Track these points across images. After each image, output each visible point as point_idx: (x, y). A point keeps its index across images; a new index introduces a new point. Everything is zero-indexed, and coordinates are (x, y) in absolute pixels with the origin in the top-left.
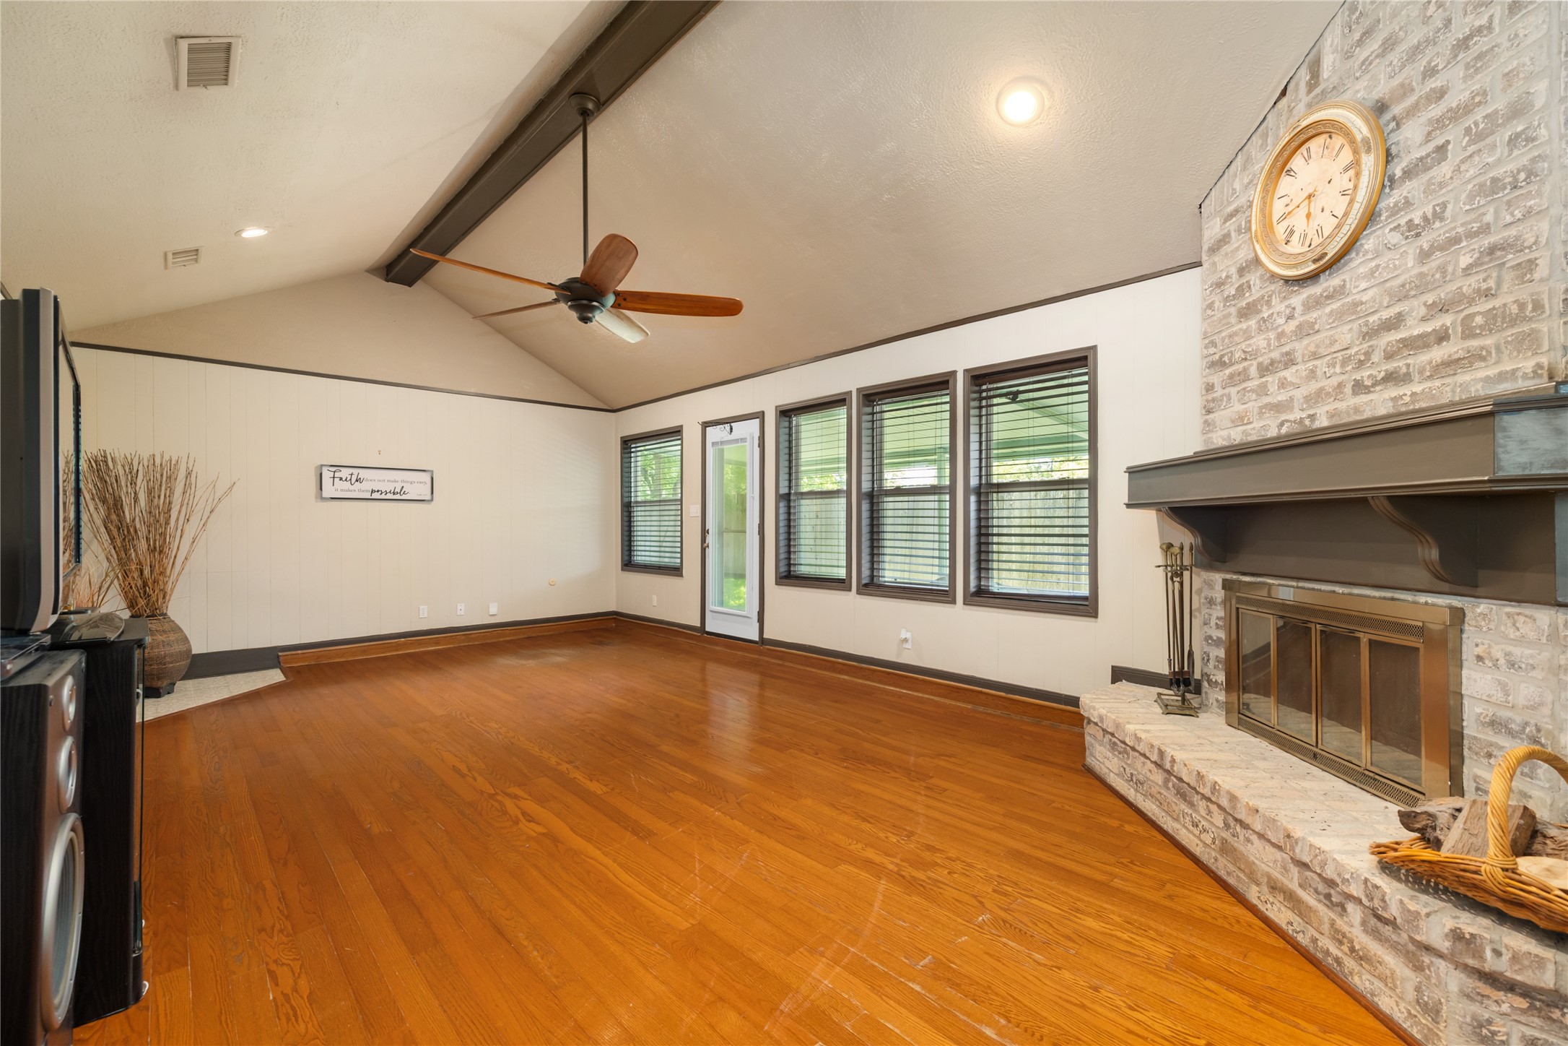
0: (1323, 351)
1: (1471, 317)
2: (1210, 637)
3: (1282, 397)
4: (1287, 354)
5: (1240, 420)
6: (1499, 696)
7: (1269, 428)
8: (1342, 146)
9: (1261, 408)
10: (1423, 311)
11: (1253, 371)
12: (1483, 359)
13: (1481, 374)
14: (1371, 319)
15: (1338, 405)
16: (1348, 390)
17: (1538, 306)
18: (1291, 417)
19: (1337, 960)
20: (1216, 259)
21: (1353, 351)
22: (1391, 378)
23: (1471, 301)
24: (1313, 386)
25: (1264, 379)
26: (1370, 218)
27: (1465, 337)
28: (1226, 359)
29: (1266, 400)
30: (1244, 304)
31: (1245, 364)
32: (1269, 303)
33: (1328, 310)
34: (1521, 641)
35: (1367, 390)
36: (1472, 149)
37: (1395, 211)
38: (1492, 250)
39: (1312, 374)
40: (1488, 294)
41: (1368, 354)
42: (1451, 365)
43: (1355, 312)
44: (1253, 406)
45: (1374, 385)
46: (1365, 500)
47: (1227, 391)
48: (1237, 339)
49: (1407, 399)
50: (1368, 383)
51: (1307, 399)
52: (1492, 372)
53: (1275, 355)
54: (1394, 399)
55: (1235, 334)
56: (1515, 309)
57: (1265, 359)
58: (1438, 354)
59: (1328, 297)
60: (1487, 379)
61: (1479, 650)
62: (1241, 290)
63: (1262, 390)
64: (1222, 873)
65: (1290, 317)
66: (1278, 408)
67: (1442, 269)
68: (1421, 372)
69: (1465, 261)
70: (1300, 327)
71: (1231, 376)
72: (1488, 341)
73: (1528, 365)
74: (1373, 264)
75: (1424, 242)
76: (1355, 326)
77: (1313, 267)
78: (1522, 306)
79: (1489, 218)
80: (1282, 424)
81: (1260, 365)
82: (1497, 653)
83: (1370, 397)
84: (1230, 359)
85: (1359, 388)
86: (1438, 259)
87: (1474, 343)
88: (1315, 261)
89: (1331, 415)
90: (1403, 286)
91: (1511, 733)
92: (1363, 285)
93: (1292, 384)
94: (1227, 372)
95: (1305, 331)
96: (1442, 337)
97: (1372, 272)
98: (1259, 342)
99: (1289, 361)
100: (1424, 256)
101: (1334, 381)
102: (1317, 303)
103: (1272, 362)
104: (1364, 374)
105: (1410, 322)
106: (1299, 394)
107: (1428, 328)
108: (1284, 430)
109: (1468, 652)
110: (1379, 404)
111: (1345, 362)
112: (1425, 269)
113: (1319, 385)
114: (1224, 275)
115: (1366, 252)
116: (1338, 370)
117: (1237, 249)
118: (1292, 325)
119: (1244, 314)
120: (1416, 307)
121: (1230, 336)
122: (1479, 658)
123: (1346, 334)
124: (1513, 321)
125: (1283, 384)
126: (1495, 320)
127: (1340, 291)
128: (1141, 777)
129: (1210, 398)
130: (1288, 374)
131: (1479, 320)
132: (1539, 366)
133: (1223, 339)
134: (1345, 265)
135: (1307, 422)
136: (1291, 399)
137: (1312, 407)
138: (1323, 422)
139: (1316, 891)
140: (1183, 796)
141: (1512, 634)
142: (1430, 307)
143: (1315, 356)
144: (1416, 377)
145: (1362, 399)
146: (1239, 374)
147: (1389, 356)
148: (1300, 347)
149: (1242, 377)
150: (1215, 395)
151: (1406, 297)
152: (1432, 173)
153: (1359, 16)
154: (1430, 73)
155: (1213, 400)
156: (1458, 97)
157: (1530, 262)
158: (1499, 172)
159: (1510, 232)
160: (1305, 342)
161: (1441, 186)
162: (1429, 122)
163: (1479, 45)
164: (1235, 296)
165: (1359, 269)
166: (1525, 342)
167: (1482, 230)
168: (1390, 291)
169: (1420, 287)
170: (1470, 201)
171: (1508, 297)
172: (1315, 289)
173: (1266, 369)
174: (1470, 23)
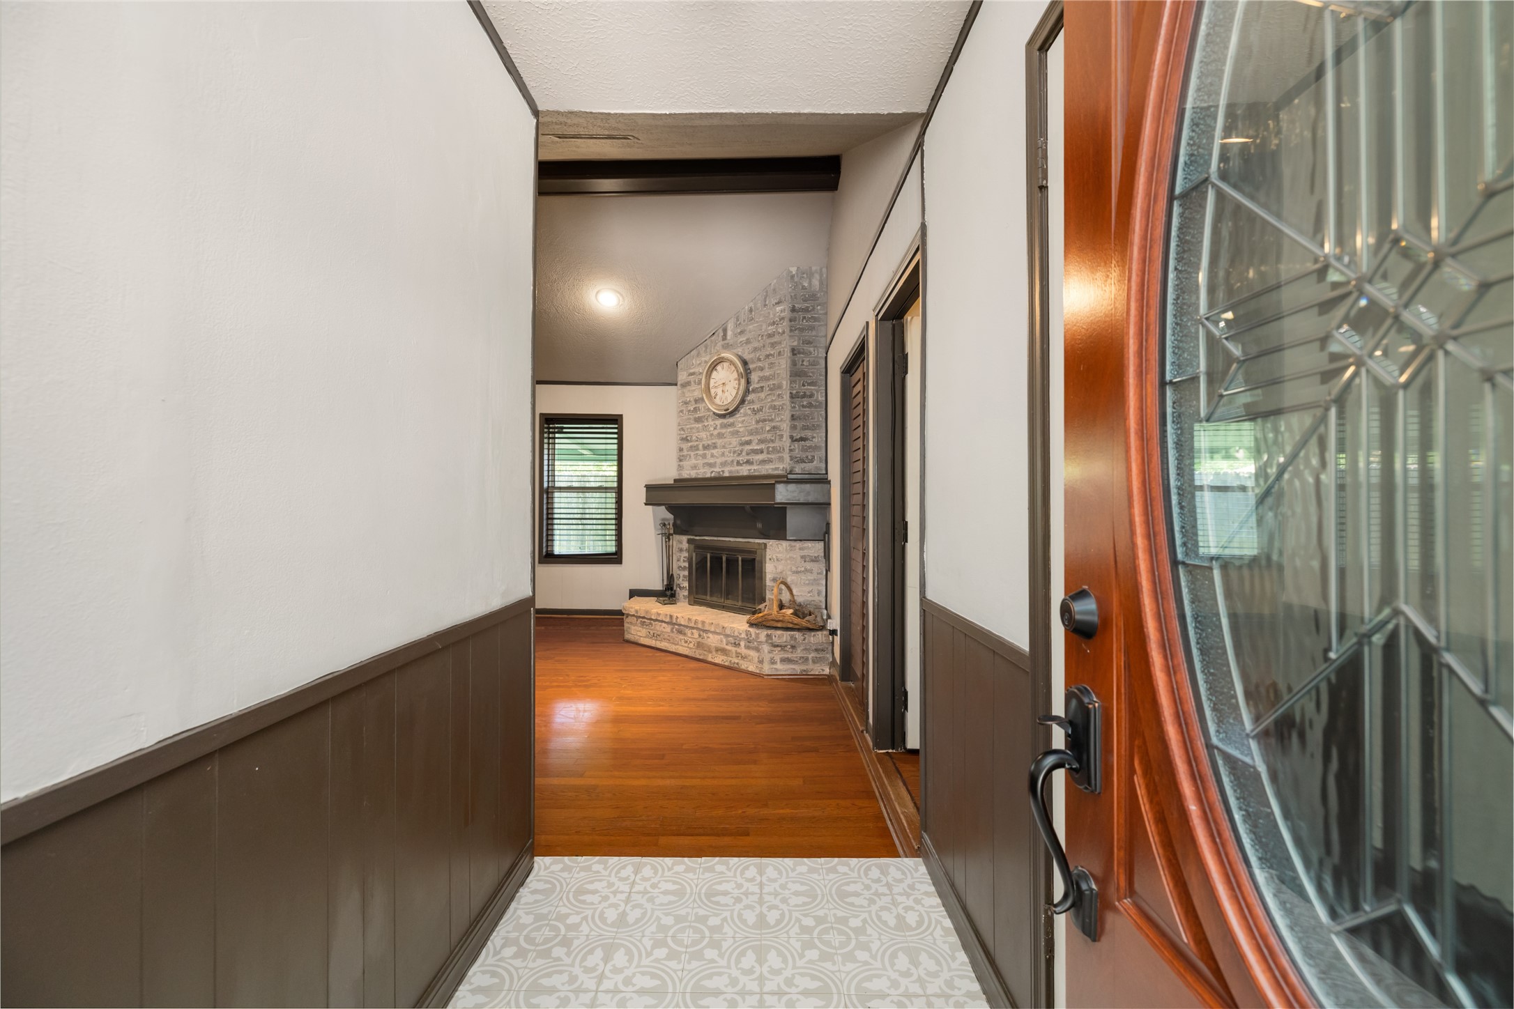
0: (726, 446)
1: (769, 447)
2: (681, 567)
3: (712, 461)
4: (714, 443)
5: (694, 467)
6: (774, 570)
7: (707, 473)
8: (733, 370)
9: (704, 464)
10: (757, 441)
11: (701, 447)
12: (772, 462)
13: (771, 467)
14: (743, 439)
15: (732, 468)
16: (735, 463)
17: (784, 449)
18: (715, 470)
19: (738, 664)
20: (685, 390)
21: (737, 449)
22: (748, 462)
23: (769, 442)
24: (723, 459)
25: (705, 452)
26: (743, 401)
27: (768, 453)
28: (689, 438)
29: (706, 461)
30: (697, 416)
31: (697, 443)
32: (707, 421)
33: (728, 430)
34: (779, 552)
35: (741, 465)
36: (769, 392)
37: (750, 402)
38: (774, 427)
39: (723, 454)
40: (772, 441)
41: (741, 452)
42: (763, 462)
43: (737, 434)
44: (700, 462)
45: (743, 463)
46: (743, 507)
47: (689, 453)
48: (694, 431)
49: (752, 471)
50: (741, 462)
51: (721, 464)
52: (773, 467)
53: (710, 442)
54: (749, 470)
55: (693, 428)
56: (779, 448)
57: (706, 443)
58: (761, 457)
59: (729, 425)
60: (772, 469)
61: (770, 557)
62: (696, 410)
63: (704, 456)
64: (698, 656)
65: (715, 429)
66: (710, 465)
67: (762, 428)
68: (756, 462)
69: (768, 428)
70: (719, 434)
71: (691, 447)
72: (773, 457)
73: (781, 467)
74: (743, 419)
75: (757, 417)
76: (738, 439)
77: (724, 412)
78: (780, 448)
79: (773, 417)
80: (712, 472)
81: (703, 445)
82: (774, 557)
83: (742, 468)
85: (738, 463)
86: (761, 424)
87: (770, 456)
88: (725, 410)
89: (730, 472)
90: (752, 430)
91: (776, 581)
92: (740, 425)
93: (715, 456)
94: (690, 444)
95: (720, 436)
96: (762, 451)
97: (743, 422)
98: (703, 435)
99: (714, 446)
100: (758, 422)
101: (731, 459)
102: (725, 426)
103: (708, 445)
104: (740, 458)
105: (753, 443)
106: (719, 461)
107: (758, 447)
108: (713, 475)
109: (768, 557)
110: (744, 471)
111: (734, 452)
113: (726, 459)
114: (688, 398)
115: (741, 414)
116: (732, 454)
117: (694, 390)
118: (716, 432)
119: (698, 420)
120: (755, 438)
121: (691, 429)
122: (770, 559)
123: (734, 441)
124: (779, 452)
125: (712, 456)
126: (775, 450)
127: (732, 425)
128: (659, 633)
129: (681, 454)
130: (715, 451)
131: (771, 449)
132: (784, 468)
133: (688, 429)
134: (734, 415)
135: (721, 473)
136: (715, 463)
137: (722, 467)
138: (727, 474)
139: (731, 644)
140: (680, 632)
141: (778, 550)
142: (759, 440)
143: (724, 447)
145: (739, 468)
147: (748, 454)
148: (719, 442)
149: (695, 448)
150: (683, 454)
151: (752, 434)
152: (760, 394)
153: (740, 324)
154: (759, 360)
155: (683, 456)
156: (767, 373)
157: (782, 435)
158: (776, 403)
159: (778, 424)
160: (721, 441)
161: (762, 400)
162: (759, 377)
163: (772, 360)
164: (693, 411)
165: (739, 419)
166: (781, 459)
167: (772, 420)
168: (747, 430)
169: (756, 432)
170: (769, 409)
171: (777, 444)
172: (725, 421)
173: (705, 448)
174: (769, 351)
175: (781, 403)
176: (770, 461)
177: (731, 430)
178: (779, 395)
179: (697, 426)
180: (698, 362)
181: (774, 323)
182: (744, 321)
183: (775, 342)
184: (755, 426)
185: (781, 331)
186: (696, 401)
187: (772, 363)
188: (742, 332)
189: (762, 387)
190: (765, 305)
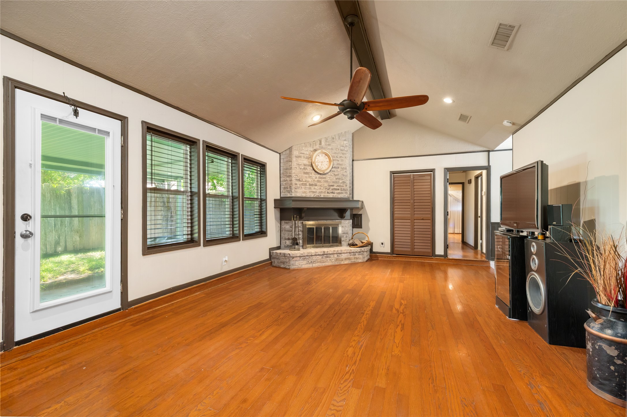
0: (322, 185)
1: (342, 188)
3: (314, 190)
4: (316, 184)
5: (305, 192)
6: (344, 230)
8: (327, 158)
9: (310, 191)
10: (336, 186)
11: (308, 184)
14: (330, 184)
15: (325, 194)
16: (326, 192)
17: (347, 190)
18: (316, 194)
22: (332, 193)
23: (341, 187)
24: (320, 191)
25: (310, 187)
27: (341, 190)
28: (301, 180)
29: (311, 190)
30: (306, 171)
31: (306, 182)
32: (311, 174)
33: (323, 180)
35: (329, 193)
36: (341, 170)
37: (333, 171)
38: (343, 182)
39: (320, 189)
40: (343, 186)
41: (329, 188)
43: (327, 182)
44: (308, 191)
47: (301, 186)
50: (329, 192)
51: (319, 192)
53: (313, 183)
54: (333, 196)
55: (303, 176)
57: (311, 183)
58: (338, 191)
59: (323, 178)
62: (304, 169)
65: (316, 178)
66: (313, 192)
68: (336, 193)
69: (341, 182)
70: (318, 180)
71: (302, 184)
72: (343, 192)
73: (347, 195)
74: (330, 177)
75: (337, 177)
76: (327, 184)
79: (343, 178)
80: (314, 195)
81: (309, 184)
82: (344, 226)
83: (329, 194)
84: (302, 180)
85: (328, 193)
86: (338, 180)
87: (342, 191)
88: (323, 172)
89: (324, 196)
91: (345, 234)
92: (328, 179)
93: (316, 189)
94: (301, 182)
95: (318, 181)
96: (338, 189)
97: (330, 178)
98: (309, 180)
99: (316, 185)
100: (336, 179)
101: (324, 191)
102: (321, 178)
103: (312, 184)
104: (329, 191)
105: (335, 186)
106: (318, 191)
107: (337, 188)
108: (315, 196)
109: (342, 226)
110: (331, 196)
111: (326, 188)
112: (336, 181)
113: (322, 191)
114: (300, 164)
115: (329, 175)
116: (325, 189)
118: (316, 180)
119: (305, 173)
120: (336, 185)
121: (302, 176)
123: (326, 185)
124: (345, 190)
125: (314, 188)
126: (344, 190)
127: (325, 178)
128: (314, 260)
130: (316, 187)
131: (342, 189)
133: (300, 176)
134: (326, 175)
135: (319, 196)
136: (316, 191)
137: (320, 194)
138: (322, 196)
139: (352, 255)
142: (337, 185)
143: (321, 186)
144: (335, 193)
145: (328, 194)
146: (304, 184)
147: (332, 190)
148: (318, 184)
149: (305, 184)
150: (297, 186)
151: (334, 183)
152: (337, 169)
153: (328, 141)
154: (337, 157)
155: (297, 187)
156: (341, 163)
157: (347, 185)
158: (344, 174)
159: (345, 181)
160: (319, 183)
161: (339, 172)
162: (337, 163)
163: (342, 158)
164: (303, 169)
165: (328, 177)
166: (346, 193)
167: (343, 179)
168: (332, 181)
169: (336, 183)
170: (342, 175)
171: (345, 188)
172: (321, 176)
173: (310, 185)
174: (341, 155)
175: (346, 174)
176: (342, 193)
177: (324, 180)
178: (345, 171)
179: (306, 175)
180: (306, 149)
181: (343, 146)
182: (330, 141)
183: (344, 153)
184: (335, 180)
185: (346, 150)
186: (305, 165)
187: (342, 160)
188: (329, 145)
189: (338, 167)
190: (340, 139)
